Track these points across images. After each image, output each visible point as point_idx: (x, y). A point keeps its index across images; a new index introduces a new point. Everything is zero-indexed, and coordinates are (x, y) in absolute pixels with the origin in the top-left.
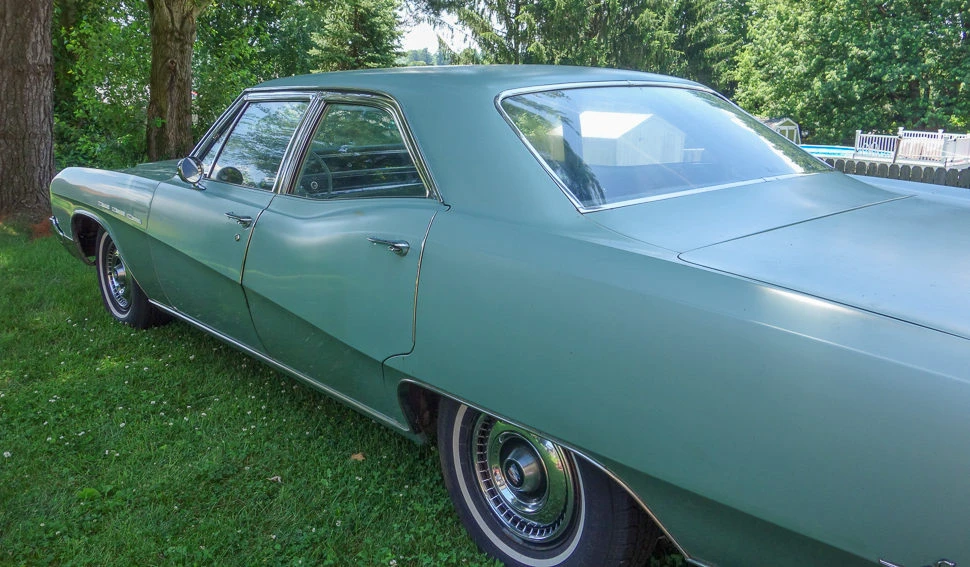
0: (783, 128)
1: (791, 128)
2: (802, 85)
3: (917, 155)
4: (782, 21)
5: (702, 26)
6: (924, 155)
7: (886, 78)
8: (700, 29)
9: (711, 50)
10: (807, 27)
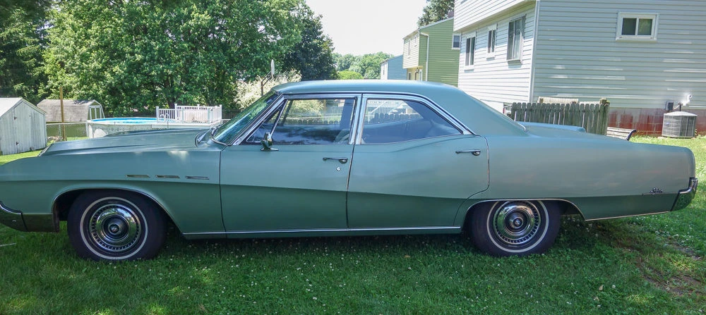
0: (93, 107)
1: (98, 107)
2: (99, 77)
3: (191, 120)
4: (76, 32)
5: (12, 31)
6: (195, 119)
7: (153, 73)
8: (10, 33)
9: (22, 50)
10: (96, 37)
